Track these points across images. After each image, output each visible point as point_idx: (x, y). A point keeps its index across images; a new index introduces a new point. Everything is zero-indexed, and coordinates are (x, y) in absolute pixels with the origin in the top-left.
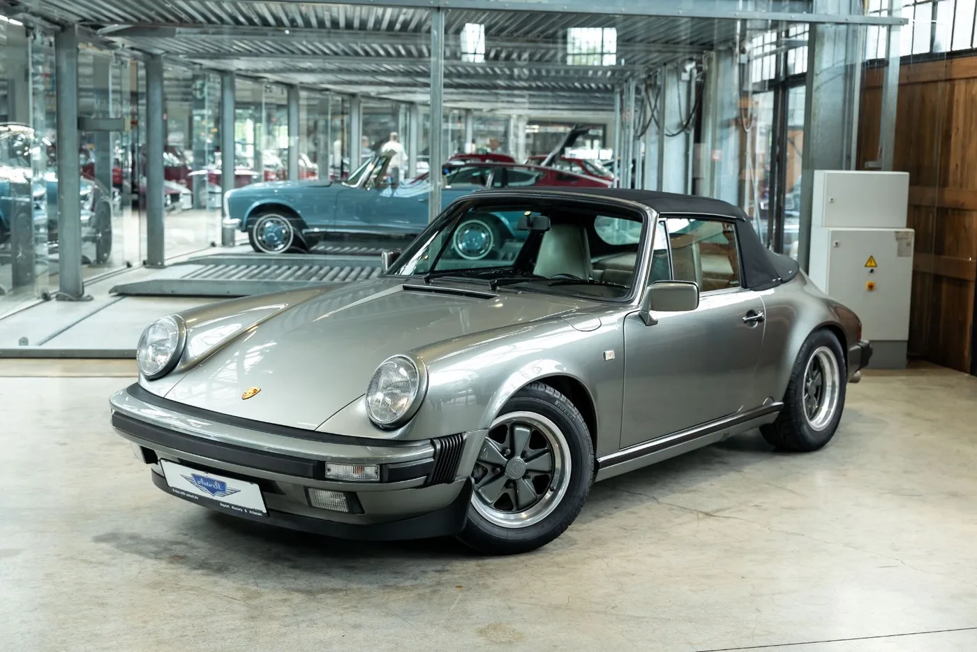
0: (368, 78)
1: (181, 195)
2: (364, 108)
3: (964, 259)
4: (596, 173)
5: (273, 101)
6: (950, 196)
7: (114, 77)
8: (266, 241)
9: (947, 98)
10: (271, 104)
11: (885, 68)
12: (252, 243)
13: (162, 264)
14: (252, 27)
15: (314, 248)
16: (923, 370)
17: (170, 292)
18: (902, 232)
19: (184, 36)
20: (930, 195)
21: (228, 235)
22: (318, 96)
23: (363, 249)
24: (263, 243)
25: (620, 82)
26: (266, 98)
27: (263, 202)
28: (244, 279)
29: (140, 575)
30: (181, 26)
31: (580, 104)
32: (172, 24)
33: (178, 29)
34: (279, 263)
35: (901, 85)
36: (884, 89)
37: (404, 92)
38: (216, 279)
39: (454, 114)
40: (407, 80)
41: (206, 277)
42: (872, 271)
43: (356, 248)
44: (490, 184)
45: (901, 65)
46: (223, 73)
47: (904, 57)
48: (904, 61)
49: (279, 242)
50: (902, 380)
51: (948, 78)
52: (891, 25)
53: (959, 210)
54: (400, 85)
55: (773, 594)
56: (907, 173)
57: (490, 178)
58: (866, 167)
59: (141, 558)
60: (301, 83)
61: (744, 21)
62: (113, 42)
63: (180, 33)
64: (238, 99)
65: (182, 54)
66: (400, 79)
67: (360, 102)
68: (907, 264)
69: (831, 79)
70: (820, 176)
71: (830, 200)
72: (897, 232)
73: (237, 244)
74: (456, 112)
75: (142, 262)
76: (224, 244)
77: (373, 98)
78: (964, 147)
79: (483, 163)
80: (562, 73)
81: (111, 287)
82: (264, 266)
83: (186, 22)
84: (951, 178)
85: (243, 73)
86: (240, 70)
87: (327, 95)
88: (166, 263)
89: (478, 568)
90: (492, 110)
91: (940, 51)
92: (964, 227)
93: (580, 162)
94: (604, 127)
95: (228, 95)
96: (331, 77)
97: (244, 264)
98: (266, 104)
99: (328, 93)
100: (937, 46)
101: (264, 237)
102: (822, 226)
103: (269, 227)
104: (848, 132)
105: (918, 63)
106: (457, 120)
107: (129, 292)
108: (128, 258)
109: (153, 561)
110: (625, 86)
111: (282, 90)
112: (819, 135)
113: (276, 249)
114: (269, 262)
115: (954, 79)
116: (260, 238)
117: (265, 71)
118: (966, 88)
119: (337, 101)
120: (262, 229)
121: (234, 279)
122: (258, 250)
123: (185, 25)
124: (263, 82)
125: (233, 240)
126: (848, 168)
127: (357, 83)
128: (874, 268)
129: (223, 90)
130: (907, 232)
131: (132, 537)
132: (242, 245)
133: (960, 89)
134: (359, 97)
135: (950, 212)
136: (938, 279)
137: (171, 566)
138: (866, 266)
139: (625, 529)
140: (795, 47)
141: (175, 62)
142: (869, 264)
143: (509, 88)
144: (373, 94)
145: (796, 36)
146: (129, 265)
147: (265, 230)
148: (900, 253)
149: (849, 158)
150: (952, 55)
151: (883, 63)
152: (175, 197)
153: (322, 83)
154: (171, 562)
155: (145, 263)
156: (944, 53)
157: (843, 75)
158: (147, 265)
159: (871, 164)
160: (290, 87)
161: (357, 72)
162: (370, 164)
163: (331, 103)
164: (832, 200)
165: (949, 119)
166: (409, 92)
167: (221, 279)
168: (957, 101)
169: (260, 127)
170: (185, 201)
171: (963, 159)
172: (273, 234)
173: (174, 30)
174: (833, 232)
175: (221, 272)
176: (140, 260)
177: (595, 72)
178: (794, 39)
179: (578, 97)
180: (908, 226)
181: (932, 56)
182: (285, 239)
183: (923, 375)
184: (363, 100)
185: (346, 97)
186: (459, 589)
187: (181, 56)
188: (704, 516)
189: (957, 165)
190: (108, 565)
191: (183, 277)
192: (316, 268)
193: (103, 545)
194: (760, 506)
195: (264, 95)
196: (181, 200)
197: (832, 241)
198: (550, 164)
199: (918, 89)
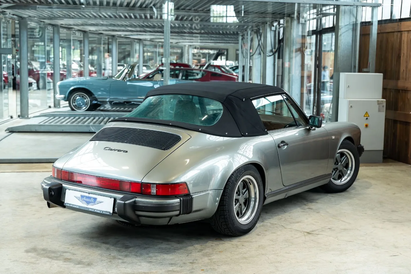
0: (123, 28)
1: (33, 83)
2: (119, 42)
3: (407, 113)
4: (226, 72)
5: (76, 38)
6: (401, 84)
7: (4, 28)
8: (77, 105)
9: (399, 40)
10: (75, 40)
11: (371, 26)
12: (70, 106)
13: (28, 117)
14: (61, 5)
15: (99, 108)
16: (390, 163)
17: (35, 131)
18: (380, 101)
19: (41, 9)
20: (391, 84)
21: (57, 103)
22: (97, 36)
23: (122, 109)
24: (75, 106)
25: (242, 31)
26: (73, 37)
27: (75, 87)
28: (69, 124)
29: (51, 268)
30: (40, 5)
31: (219, 40)
32: (36, 4)
33: (38, 6)
34: (85, 116)
35: (378, 34)
36: (371, 36)
37: (137, 35)
38: (55, 124)
39: (159, 44)
40: (142, 29)
41: (51, 123)
42: (367, 119)
43: (118, 108)
44: (181, 78)
45: (378, 24)
46: (53, 25)
47: (379, 20)
48: (380, 22)
49: (83, 106)
50: (382, 169)
51: (399, 30)
52: (374, 6)
53: (405, 90)
54: (137, 31)
55: (346, 270)
56: (382, 74)
57: (181, 75)
58: (363, 71)
59: (50, 260)
60: (90, 30)
61: (299, 4)
62: (5, 12)
63: (38, 8)
64: (61, 38)
65: (36, 17)
66: (138, 29)
67: (117, 39)
68: (383, 115)
69: (346, 31)
70: (343, 76)
71: (348, 87)
72: (378, 101)
73: (61, 106)
74: (160, 43)
75: (17, 116)
76: (55, 106)
77: (122, 37)
78: (407, 62)
79: (175, 68)
80: (215, 26)
81: (6, 128)
82: (77, 118)
83: (43, 3)
84: (401, 76)
85: (63, 26)
86: (62, 24)
87: (101, 36)
88: (30, 116)
89: (209, 261)
90: (177, 43)
91: (395, 18)
92: (407, 98)
93: (219, 67)
94: (227, 50)
95: (56, 36)
96: (104, 28)
97: (68, 116)
98: (73, 40)
99: (102, 35)
100: (394, 16)
101: (76, 103)
102: (344, 98)
103: (78, 99)
104: (354, 56)
105: (386, 23)
106: (161, 47)
107: (15, 131)
108: (11, 114)
109: (56, 261)
110: (245, 33)
111: (81, 34)
112: (341, 57)
113: (82, 109)
114: (80, 116)
115: (402, 31)
116: (74, 104)
117: (74, 25)
118: (408, 35)
119: (106, 39)
120: (75, 100)
121: (64, 124)
122: (73, 110)
123: (42, 4)
124: (72, 30)
125: (59, 104)
126: (355, 72)
127: (116, 31)
128: (368, 117)
129: (54, 33)
130: (382, 101)
131: (43, 250)
132: (64, 107)
133: (405, 36)
134: (116, 37)
135: (401, 91)
136: (395, 122)
137: (65, 263)
138: (364, 116)
139: (272, 241)
140: (326, 16)
141: (31, 21)
142: (366, 115)
143: (189, 33)
144: (122, 36)
145: (326, 10)
146: (12, 117)
147: (76, 100)
148: (379, 111)
149: (355, 67)
150: (401, 20)
151: (370, 23)
152: (30, 84)
153: (100, 31)
154: (65, 262)
155: (19, 116)
156: (397, 19)
157: (352, 29)
158: (20, 117)
159: (365, 70)
160: (84, 32)
161: (118, 26)
162: (126, 69)
163: (103, 39)
164: (348, 86)
165: (400, 49)
166: (140, 35)
167: (58, 124)
168: (403, 41)
169: (64, 50)
170: (35, 86)
171: (407, 67)
172: (81, 102)
173: (36, 6)
174: (349, 101)
175: (57, 121)
176: (17, 115)
177: (231, 26)
178: (324, 12)
179: (219, 37)
180: (383, 98)
181: (391, 21)
182: (86, 104)
183: (391, 166)
184: (118, 38)
185: (110, 37)
186: (202, 271)
187: (36, 18)
188: (307, 234)
189: (404, 70)
190: (35, 264)
191: (39, 123)
192: (102, 118)
193: (30, 254)
194: (331, 229)
195: (72, 36)
196: (33, 86)
197: (349, 105)
198: (207, 68)
199: (385, 35)
